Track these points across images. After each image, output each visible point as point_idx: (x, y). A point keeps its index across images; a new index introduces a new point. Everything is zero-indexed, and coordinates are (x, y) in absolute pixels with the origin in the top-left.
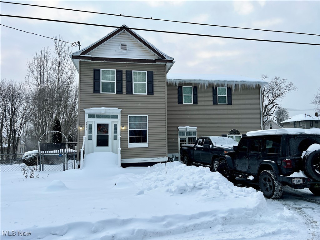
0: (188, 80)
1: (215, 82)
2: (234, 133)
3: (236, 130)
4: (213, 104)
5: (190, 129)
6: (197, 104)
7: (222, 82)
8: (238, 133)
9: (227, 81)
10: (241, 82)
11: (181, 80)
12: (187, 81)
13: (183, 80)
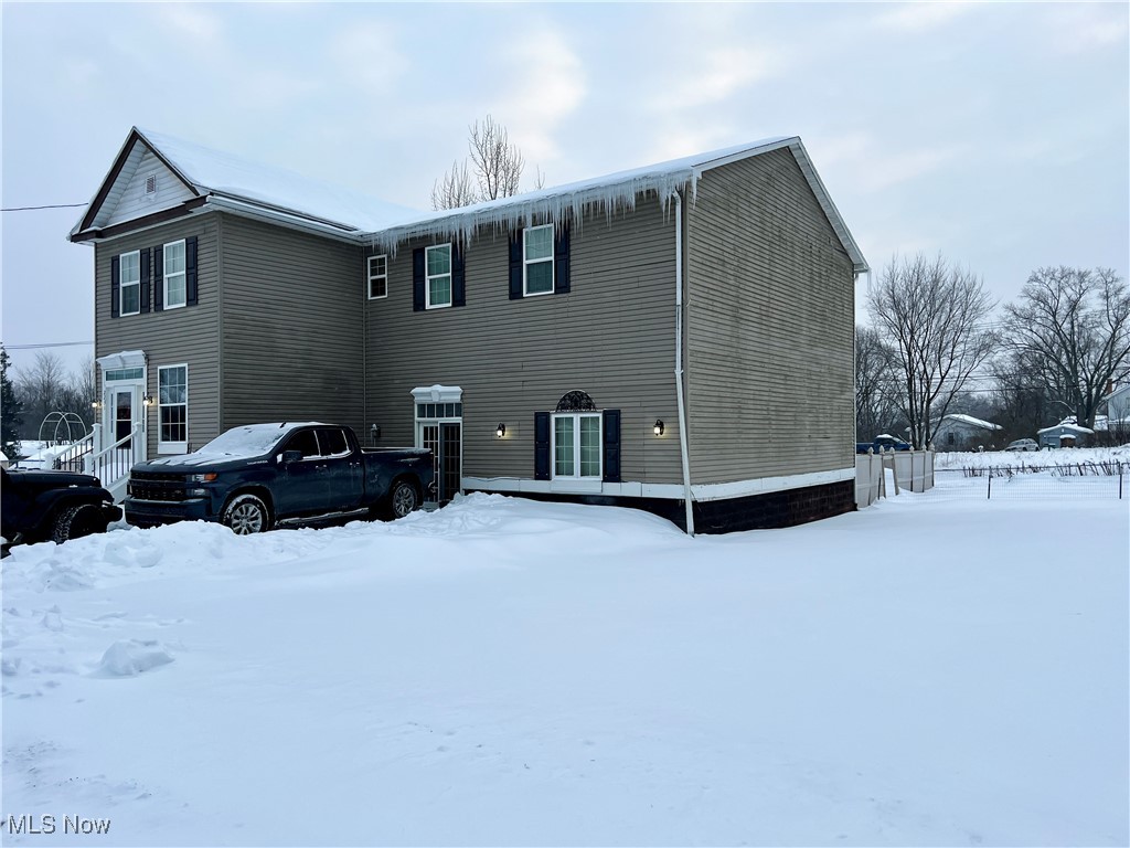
0: (420, 224)
1: (496, 214)
2: (576, 405)
3: (582, 394)
4: (511, 299)
5: (440, 394)
6: (465, 305)
7: (517, 210)
8: (590, 406)
9: (533, 203)
10: (581, 196)
11: (402, 228)
12: (418, 229)
13: (408, 228)
